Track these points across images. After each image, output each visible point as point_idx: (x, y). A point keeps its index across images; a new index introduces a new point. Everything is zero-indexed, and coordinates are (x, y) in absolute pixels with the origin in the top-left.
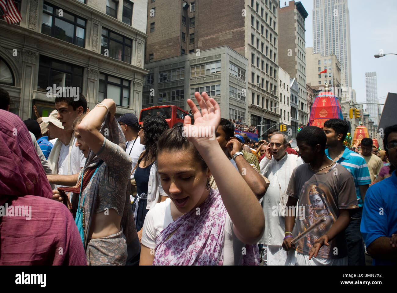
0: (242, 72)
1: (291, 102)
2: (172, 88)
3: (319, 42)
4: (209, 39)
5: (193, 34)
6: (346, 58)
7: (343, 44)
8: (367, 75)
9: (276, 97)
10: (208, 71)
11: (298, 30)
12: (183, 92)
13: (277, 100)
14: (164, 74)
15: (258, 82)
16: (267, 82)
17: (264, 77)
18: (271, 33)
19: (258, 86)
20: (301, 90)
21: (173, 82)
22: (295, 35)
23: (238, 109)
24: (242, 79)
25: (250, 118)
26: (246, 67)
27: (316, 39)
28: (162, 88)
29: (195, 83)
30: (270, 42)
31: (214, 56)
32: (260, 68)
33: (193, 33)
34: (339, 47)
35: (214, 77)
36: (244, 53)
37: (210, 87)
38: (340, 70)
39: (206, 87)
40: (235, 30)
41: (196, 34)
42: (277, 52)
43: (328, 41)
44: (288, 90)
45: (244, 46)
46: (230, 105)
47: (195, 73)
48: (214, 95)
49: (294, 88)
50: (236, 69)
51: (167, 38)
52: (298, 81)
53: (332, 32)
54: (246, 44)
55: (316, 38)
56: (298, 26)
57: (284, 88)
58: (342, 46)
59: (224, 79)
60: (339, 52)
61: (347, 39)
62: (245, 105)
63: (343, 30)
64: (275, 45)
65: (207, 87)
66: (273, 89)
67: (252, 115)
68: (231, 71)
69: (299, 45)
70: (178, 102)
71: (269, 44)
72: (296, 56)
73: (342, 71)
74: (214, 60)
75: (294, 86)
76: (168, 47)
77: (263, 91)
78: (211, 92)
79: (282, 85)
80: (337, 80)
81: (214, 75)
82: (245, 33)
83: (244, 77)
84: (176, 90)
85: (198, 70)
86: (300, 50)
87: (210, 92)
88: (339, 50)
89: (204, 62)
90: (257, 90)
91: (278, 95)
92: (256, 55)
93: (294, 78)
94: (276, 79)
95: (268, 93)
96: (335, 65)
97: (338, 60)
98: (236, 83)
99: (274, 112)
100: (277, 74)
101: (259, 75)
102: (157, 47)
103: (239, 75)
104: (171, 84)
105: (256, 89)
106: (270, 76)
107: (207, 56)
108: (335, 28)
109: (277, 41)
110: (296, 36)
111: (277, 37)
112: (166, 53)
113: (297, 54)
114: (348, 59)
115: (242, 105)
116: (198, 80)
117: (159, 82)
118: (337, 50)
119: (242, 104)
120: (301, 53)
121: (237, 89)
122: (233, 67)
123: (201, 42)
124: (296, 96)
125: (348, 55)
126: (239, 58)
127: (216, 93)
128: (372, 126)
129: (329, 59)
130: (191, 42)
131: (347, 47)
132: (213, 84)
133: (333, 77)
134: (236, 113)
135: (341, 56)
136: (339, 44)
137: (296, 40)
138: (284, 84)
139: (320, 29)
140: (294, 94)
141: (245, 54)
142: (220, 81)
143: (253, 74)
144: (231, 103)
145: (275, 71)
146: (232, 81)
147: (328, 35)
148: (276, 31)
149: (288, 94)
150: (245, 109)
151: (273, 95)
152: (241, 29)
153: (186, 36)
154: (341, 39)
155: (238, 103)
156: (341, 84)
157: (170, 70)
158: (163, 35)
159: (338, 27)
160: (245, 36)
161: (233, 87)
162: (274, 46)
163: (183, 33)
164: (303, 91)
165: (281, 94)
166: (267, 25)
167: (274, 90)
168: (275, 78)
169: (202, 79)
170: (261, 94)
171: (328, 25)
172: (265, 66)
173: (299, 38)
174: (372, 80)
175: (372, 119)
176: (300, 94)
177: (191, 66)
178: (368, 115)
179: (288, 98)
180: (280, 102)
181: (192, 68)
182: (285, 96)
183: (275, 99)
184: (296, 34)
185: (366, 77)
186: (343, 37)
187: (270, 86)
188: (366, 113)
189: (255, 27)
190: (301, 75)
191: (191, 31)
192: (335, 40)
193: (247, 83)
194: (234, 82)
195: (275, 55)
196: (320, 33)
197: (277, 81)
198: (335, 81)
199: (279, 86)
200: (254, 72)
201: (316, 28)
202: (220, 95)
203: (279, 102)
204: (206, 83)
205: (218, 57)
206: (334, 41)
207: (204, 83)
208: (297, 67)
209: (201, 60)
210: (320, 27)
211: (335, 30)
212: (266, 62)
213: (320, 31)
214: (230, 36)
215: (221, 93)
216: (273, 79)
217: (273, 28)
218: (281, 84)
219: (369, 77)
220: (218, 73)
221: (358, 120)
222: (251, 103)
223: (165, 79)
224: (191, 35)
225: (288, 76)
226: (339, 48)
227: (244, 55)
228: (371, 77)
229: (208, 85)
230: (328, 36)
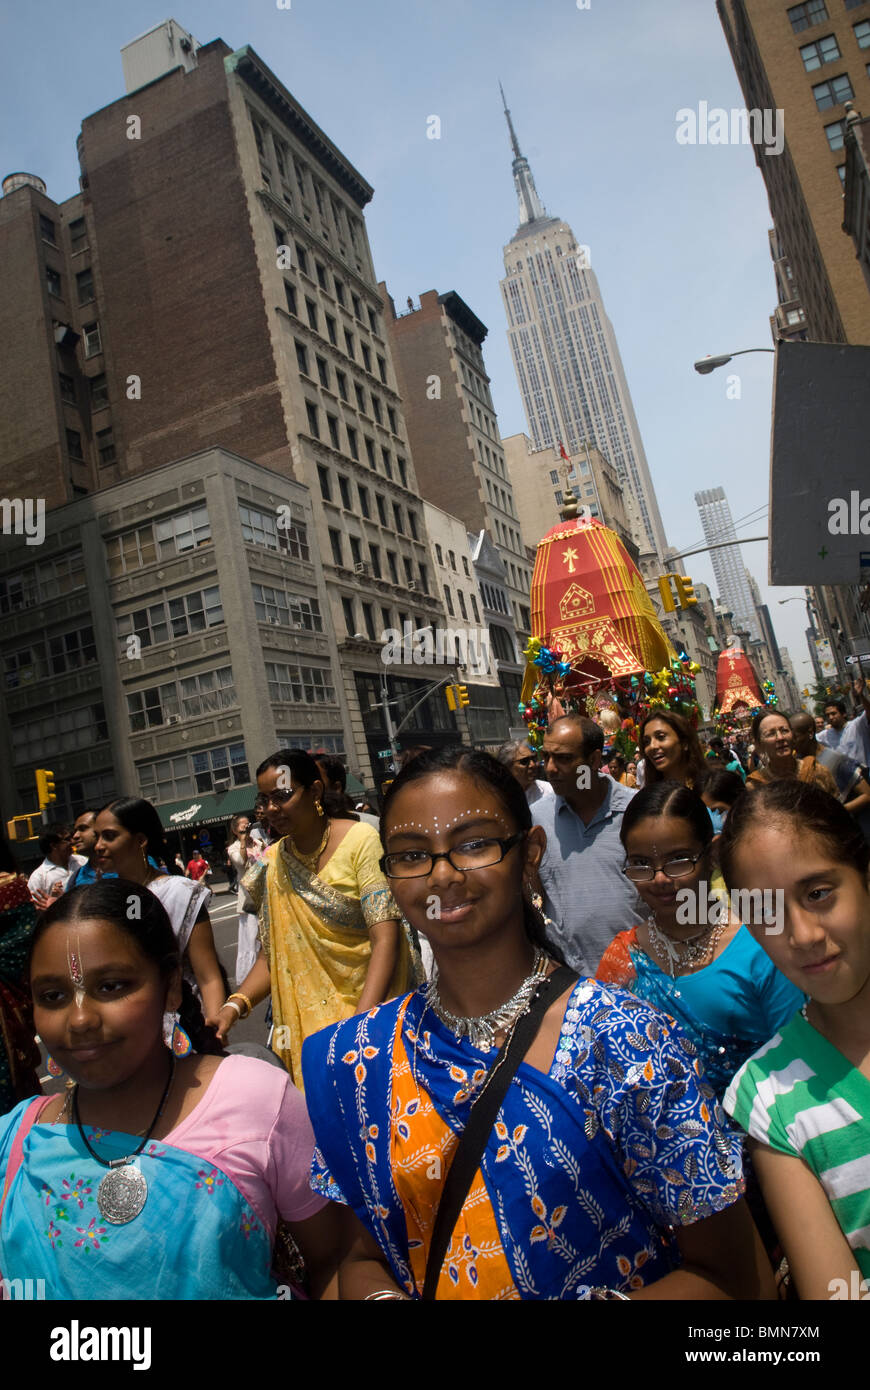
0: (292, 531)
1: (485, 611)
2: (50, 628)
3: (545, 424)
4: (163, 440)
5: (108, 430)
6: (631, 459)
7: (616, 419)
8: (702, 499)
9: (434, 602)
10: (168, 546)
11: (466, 381)
12: (89, 635)
13: (435, 610)
14: (11, 582)
15: (357, 557)
16: (391, 556)
17: (375, 541)
19: (358, 572)
20: (513, 566)
21: (50, 606)
22: (459, 396)
23: (299, 663)
24: (296, 554)
25: (351, 685)
26: (307, 513)
27: (536, 416)
29: (129, 596)
30: (375, 424)
31: (180, 491)
32: (357, 510)
33: (107, 426)
34: (606, 430)
35: (191, 563)
36: (291, 468)
37: (185, 600)
38: (621, 492)
39: (170, 602)
40: (248, 394)
41: (117, 430)
42: (407, 453)
43: (572, 416)
44: (467, 573)
45: (287, 442)
46: (266, 652)
47: (123, 560)
48: (202, 625)
49: (488, 565)
50: (269, 524)
51: (14, 457)
52: (496, 539)
53: (576, 390)
54: (291, 435)
55: (535, 411)
56: (463, 367)
57: (454, 568)
58: (613, 424)
59: (229, 563)
60: (609, 444)
62: (323, 644)
63: (606, 380)
64: (395, 431)
65: (172, 603)
66: (416, 574)
67: (358, 675)
68: (248, 535)
69: (477, 424)
70: (78, 676)
71: (375, 429)
72: (474, 460)
73: (627, 496)
74: (183, 502)
75: (486, 556)
76: (21, 487)
77: (383, 586)
78: (190, 616)
79: (444, 559)
80: (617, 522)
81: (189, 558)
82: (284, 401)
83: (305, 550)
84: (62, 634)
85: (130, 549)
86: (484, 442)
87: (188, 620)
88: (608, 439)
89: (150, 515)
90: (360, 587)
91: (436, 592)
92: (335, 470)
93: (482, 532)
94: (420, 543)
95: (400, 592)
96: (601, 477)
97: (608, 462)
98: (278, 573)
100: (420, 526)
101: (357, 534)
103: (283, 543)
104: (41, 615)
105: (356, 584)
106: (397, 534)
107: (155, 493)
108: (582, 374)
109: (401, 419)
110: (461, 399)
111: (397, 406)
113: (477, 454)
114: (637, 461)
115: (312, 648)
116: (137, 582)
118: (603, 438)
119: (313, 643)
120: (487, 449)
121: (283, 592)
122: (256, 519)
123: (139, 454)
124: (500, 588)
125: (634, 449)
126: (270, 484)
127: (209, 619)
128: (747, 644)
129: (582, 464)
130: (104, 460)
131: (628, 426)
132: (192, 589)
133: (604, 514)
134: (295, 679)
135: (618, 454)
136: (603, 421)
137: (463, 412)
138: (451, 553)
139: (542, 384)
140: (490, 583)
141: (295, 469)
142: (215, 573)
143: (335, 535)
144: (271, 645)
145: (412, 516)
146: (260, 568)
147: (568, 398)
148: (393, 384)
149: (471, 587)
150: (327, 659)
151: (421, 596)
152: (266, 388)
153: (83, 438)
154: (606, 404)
155: (296, 640)
156: (634, 534)
157: (31, 564)
159: (592, 373)
160: (283, 408)
161: (265, 587)
162: (392, 434)
163: (67, 429)
164: (520, 570)
165: (447, 588)
166: (355, 368)
167: (419, 578)
168: (415, 537)
169: (151, 577)
170: (378, 597)
171: (561, 369)
172: (390, 512)
173: (471, 405)
174: (716, 511)
175: (741, 624)
176: (510, 580)
177: (105, 536)
178: (729, 616)
179: (473, 598)
180: (448, 617)
181: (107, 543)
182: (460, 594)
183: (428, 608)
184: (461, 393)
185: (699, 505)
186: (612, 400)
187: (403, 568)
188: (723, 610)
189: (315, 376)
190: (502, 519)
191: (99, 422)
192: (590, 409)
193: (318, 568)
194: (268, 570)
195: (402, 463)
196: (544, 395)
197: (423, 548)
199: (437, 566)
200: (335, 526)
201: (529, 382)
202: (222, 622)
203: (444, 617)
204: (168, 589)
205: (193, 489)
206: (587, 414)
207: (159, 591)
208: (484, 495)
209: (135, 510)
210: (540, 378)
211: (584, 381)
212: (373, 489)
213: (543, 390)
214: (233, 419)
215: (226, 614)
216: (409, 542)
217: (378, 377)
218: (440, 558)
219: (706, 506)
220: (203, 545)
221: (705, 633)
222: (346, 634)
223: (18, 598)
224: (101, 434)
225: (459, 529)
226: (606, 433)
227: (293, 474)
228: (712, 505)
229: (175, 595)
230: (569, 403)
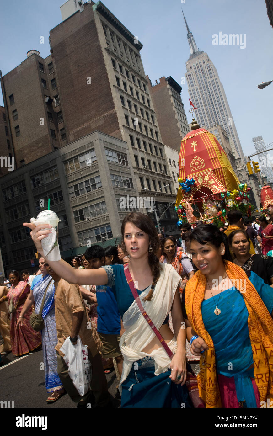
0: (122, 157)
2: (48, 192)
4: (80, 130)
5: (63, 129)
7: (225, 115)
8: (255, 140)
9: (169, 177)
10: (84, 163)
11: (176, 105)
12: (60, 193)
13: (169, 180)
14: (36, 178)
16: (155, 163)
17: (149, 158)
18: (147, 111)
19: (144, 169)
21: (48, 185)
24: (124, 164)
26: (127, 150)
27: (199, 116)
28: (37, 194)
29: (72, 180)
30: (147, 121)
31: (86, 146)
32: (143, 149)
33: (63, 127)
34: (222, 119)
37: (90, 180)
38: (228, 139)
39: (85, 181)
40: (106, 114)
41: (66, 128)
42: (158, 130)
43: (211, 116)
45: (119, 128)
46: (116, 196)
47: (70, 169)
48: (95, 188)
50: (115, 155)
51: (35, 139)
53: (212, 107)
54: (120, 126)
55: (199, 115)
56: (175, 101)
57: (175, 166)
58: (224, 117)
59: (103, 168)
61: (227, 110)
62: (134, 192)
63: (221, 103)
64: (154, 123)
66: (163, 168)
68: (108, 158)
69: (180, 119)
70: (58, 206)
72: (180, 131)
73: (230, 140)
74: (87, 149)
76: (38, 148)
77: (152, 173)
78: (92, 185)
79: (172, 163)
81: (90, 167)
82: (118, 115)
83: (127, 162)
84: (52, 193)
85: (72, 165)
86: (183, 125)
87: (91, 187)
88: (223, 122)
89: (77, 154)
90: (145, 174)
91: (170, 174)
92: (135, 136)
94: (164, 158)
95: (158, 174)
96: (221, 134)
97: (223, 129)
98: (118, 170)
99: (170, 193)
100: (163, 153)
101: (143, 156)
102: (26, 151)
103: (120, 161)
104: (46, 188)
105: (144, 173)
106: (156, 156)
107: (78, 147)
108: (213, 102)
109: (155, 119)
110: (174, 111)
111: (154, 115)
112: (38, 155)
113: (181, 129)
114: (233, 129)
116: (74, 175)
117: (33, 187)
118: (221, 122)
119: (131, 192)
120: (184, 127)
121: (121, 176)
122: (110, 153)
123: (73, 135)
126: (114, 142)
127: (98, 186)
128: (272, 186)
129: (215, 130)
130: (63, 138)
132: (92, 177)
135: (226, 127)
136: (221, 116)
137: (176, 115)
138: (174, 161)
139: (200, 106)
141: (122, 136)
142: (98, 171)
143: (136, 157)
144: (118, 193)
145: (161, 150)
146: (113, 169)
148: (152, 108)
151: (165, 175)
152: (112, 111)
153: (56, 132)
154: (221, 111)
156: (233, 152)
157: (42, 172)
158: (30, 137)
159: (216, 101)
160: (117, 118)
161: (115, 175)
163: (51, 130)
165: (173, 173)
166: (140, 103)
167: (164, 170)
168: (162, 157)
169: (79, 174)
170: (151, 176)
171: (206, 101)
172: (148, 147)
173: (178, 113)
174: (260, 144)
177: (64, 162)
178: (266, 178)
180: (174, 182)
181: (64, 164)
183: (167, 179)
184: (174, 109)
185: (254, 142)
186: (223, 109)
187: (159, 167)
188: (264, 176)
189: (127, 107)
191: (61, 126)
192: (217, 113)
193: (131, 168)
194: (115, 170)
195: (156, 133)
196: (201, 110)
197: (165, 160)
198: (226, 150)
199: (169, 165)
200: (137, 155)
202: (102, 187)
203: (173, 182)
204: (84, 177)
205: (90, 145)
206: (216, 115)
207: (81, 178)
209: (72, 153)
210: (200, 104)
211: (214, 104)
212: (148, 142)
213: (201, 108)
214: (102, 122)
215: (102, 184)
216: (160, 158)
217: (148, 106)
218: (170, 163)
220: (94, 163)
221: (258, 184)
222: (141, 189)
223: (38, 183)
224: (61, 130)
225: (176, 153)
226: (222, 120)
227: (122, 138)
228: (258, 142)
229: (86, 179)
230: (209, 111)
